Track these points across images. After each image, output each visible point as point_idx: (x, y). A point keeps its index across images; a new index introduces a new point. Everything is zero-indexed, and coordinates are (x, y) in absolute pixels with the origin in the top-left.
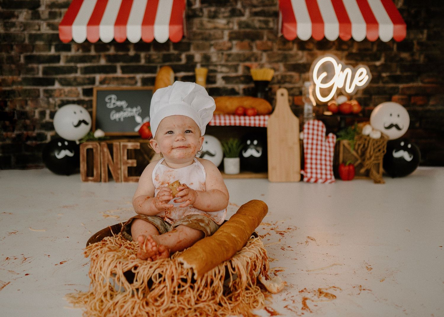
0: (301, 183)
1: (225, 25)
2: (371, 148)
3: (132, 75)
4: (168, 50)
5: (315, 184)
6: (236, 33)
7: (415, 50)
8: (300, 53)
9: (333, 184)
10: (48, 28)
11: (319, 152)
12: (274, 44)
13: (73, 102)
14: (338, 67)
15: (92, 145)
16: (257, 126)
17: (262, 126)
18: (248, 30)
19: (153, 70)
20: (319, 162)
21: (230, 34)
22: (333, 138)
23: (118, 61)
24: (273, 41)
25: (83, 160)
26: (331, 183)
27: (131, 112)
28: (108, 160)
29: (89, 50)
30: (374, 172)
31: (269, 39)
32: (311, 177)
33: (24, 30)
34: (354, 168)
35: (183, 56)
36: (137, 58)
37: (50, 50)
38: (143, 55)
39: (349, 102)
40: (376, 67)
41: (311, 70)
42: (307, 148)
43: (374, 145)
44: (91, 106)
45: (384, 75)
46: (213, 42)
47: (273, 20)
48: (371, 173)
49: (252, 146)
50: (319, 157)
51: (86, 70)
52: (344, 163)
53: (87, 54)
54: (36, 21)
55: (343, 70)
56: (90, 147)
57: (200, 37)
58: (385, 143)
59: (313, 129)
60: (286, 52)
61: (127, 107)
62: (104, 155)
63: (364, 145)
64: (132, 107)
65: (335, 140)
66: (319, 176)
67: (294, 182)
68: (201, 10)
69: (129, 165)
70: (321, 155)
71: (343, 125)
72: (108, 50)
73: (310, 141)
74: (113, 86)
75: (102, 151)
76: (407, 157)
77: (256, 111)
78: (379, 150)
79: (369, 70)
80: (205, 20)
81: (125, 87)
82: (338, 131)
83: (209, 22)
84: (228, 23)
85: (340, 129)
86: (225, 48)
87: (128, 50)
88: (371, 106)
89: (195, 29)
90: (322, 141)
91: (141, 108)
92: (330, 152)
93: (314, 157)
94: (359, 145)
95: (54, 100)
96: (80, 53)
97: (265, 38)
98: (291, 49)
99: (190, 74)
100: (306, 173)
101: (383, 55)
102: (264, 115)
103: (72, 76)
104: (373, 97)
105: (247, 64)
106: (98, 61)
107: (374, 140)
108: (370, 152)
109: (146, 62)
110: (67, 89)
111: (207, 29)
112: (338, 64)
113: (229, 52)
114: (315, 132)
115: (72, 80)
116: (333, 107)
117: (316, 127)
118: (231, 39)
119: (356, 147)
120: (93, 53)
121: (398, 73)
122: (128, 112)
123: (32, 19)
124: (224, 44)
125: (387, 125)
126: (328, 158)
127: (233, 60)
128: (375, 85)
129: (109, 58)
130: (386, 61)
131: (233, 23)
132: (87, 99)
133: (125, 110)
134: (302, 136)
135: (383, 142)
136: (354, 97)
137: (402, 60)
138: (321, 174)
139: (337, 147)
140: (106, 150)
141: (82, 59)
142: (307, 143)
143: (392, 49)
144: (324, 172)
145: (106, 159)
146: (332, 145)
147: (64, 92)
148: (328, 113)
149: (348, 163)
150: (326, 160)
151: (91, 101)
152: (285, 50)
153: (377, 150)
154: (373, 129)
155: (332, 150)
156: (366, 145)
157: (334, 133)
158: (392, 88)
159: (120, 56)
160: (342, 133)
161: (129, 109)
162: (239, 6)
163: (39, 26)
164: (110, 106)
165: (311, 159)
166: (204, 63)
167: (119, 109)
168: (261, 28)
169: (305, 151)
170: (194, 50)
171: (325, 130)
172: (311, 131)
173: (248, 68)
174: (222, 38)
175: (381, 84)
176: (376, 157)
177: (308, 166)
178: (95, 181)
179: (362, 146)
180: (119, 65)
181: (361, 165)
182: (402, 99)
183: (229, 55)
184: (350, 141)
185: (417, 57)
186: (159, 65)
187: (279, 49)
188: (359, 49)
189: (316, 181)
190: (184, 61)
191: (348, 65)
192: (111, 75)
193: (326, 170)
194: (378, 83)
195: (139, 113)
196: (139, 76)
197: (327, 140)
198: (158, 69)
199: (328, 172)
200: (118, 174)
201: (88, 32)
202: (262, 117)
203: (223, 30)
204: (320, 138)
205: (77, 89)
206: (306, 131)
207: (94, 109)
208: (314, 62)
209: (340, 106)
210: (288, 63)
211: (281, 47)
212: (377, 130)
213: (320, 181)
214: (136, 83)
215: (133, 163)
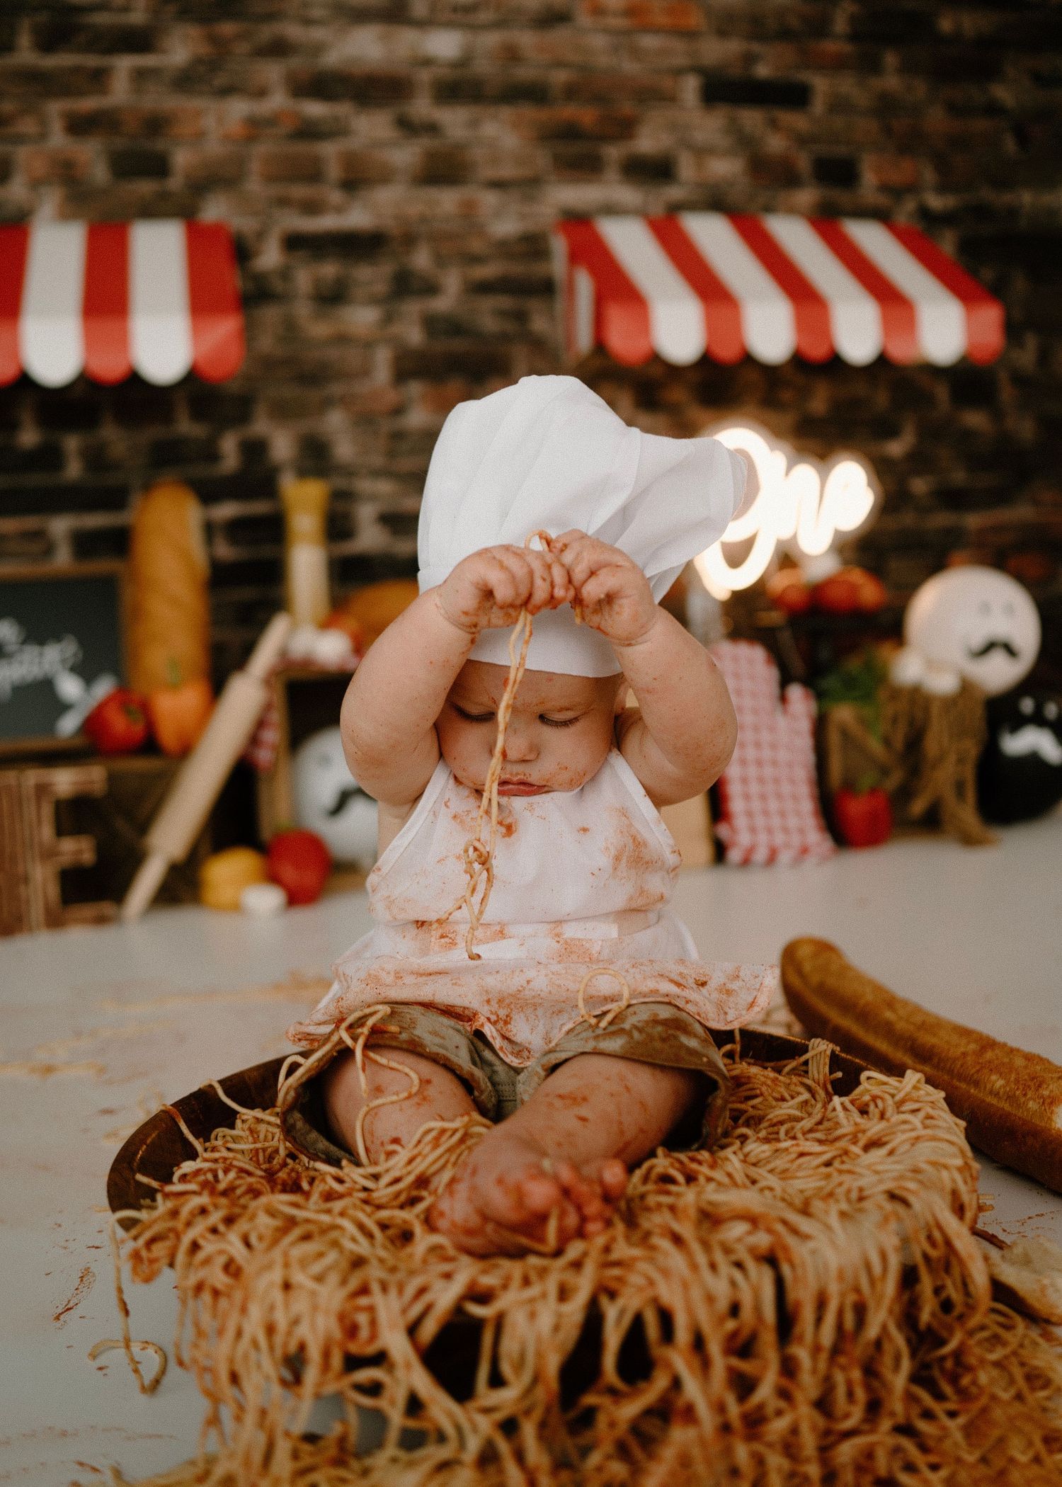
0: (719, 872)
1: (374, 326)
3: (30, 522)
4: (170, 421)
5: (769, 871)
6: (416, 355)
7: (1005, 401)
9: (829, 864)
18: (458, 344)
19: (115, 499)
20: (770, 789)
21: (398, 359)
22: (803, 699)
26: (822, 859)
27: (40, 661)
32: (754, 845)
34: (887, 800)
35: (229, 446)
36: (49, 457)
38: (72, 444)
40: (890, 460)
43: (946, 715)
45: (918, 485)
46: (336, 389)
48: (944, 815)
50: (768, 772)
52: (849, 787)
57: (287, 372)
58: (978, 707)
61: (23, 642)
63: (912, 717)
64: (42, 643)
65: (811, 709)
66: (778, 838)
67: (694, 869)
68: (285, 274)
69: (64, 862)
71: (823, 654)
76: (1048, 748)
79: (871, 470)
80: (303, 310)
81: (9, 569)
82: (819, 676)
83: (318, 316)
84: (388, 319)
85: (821, 668)
86: (382, 409)
87: (15, 427)
90: (769, 713)
91: (80, 644)
92: (802, 750)
93: (752, 772)
94: (894, 719)
99: (261, 508)
100: (734, 831)
101: (911, 418)
104: (893, 565)
107: (940, 698)
109: (87, 470)
111: (310, 344)
113: (394, 424)
114: (746, 684)
117: (744, 668)
118: (401, 375)
119: (883, 728)
122: (28, 664)
124: (378, 393)
125: (976, 644)
128: (892, 522)
130: (917, 441)
131: (404, 319)
133: (14, 656)
137: (967, 435)
138: (785, 829)
139: (820, 731)
143: (932, 400)
144: (792, 822)
146: (803, 725)
149: (864, 785)
154: (928, 663)
155: (807, 741)
156: (919, 719)
157: (804, 683)
161: (31, 652)
162: (422, 260)
165: (744, 780)
166: (309, 465)
168: (505, 338)
170: (270, 417)
171: (773, 673)
174: (367, 374)
175: (908, 519)
177: (737, 805)
179: (903, 722)
181: (907, 790)
183: (397, 436)
184: (862, 708)
185: (1010, 423)
186: (136, 481)
188: (834, 403)
189: (772, 859)
190: (231, 460)
191: (801, 454)
194: (900, 513)
195: (73, 664)
196: (61, 526)
197: (785, 711)
200: (18, 901)
203: (368, 345)
209: (817, 589)
212: (941, 666)
213: (785, 857)
214: (49, 550)
215: (78, 849)
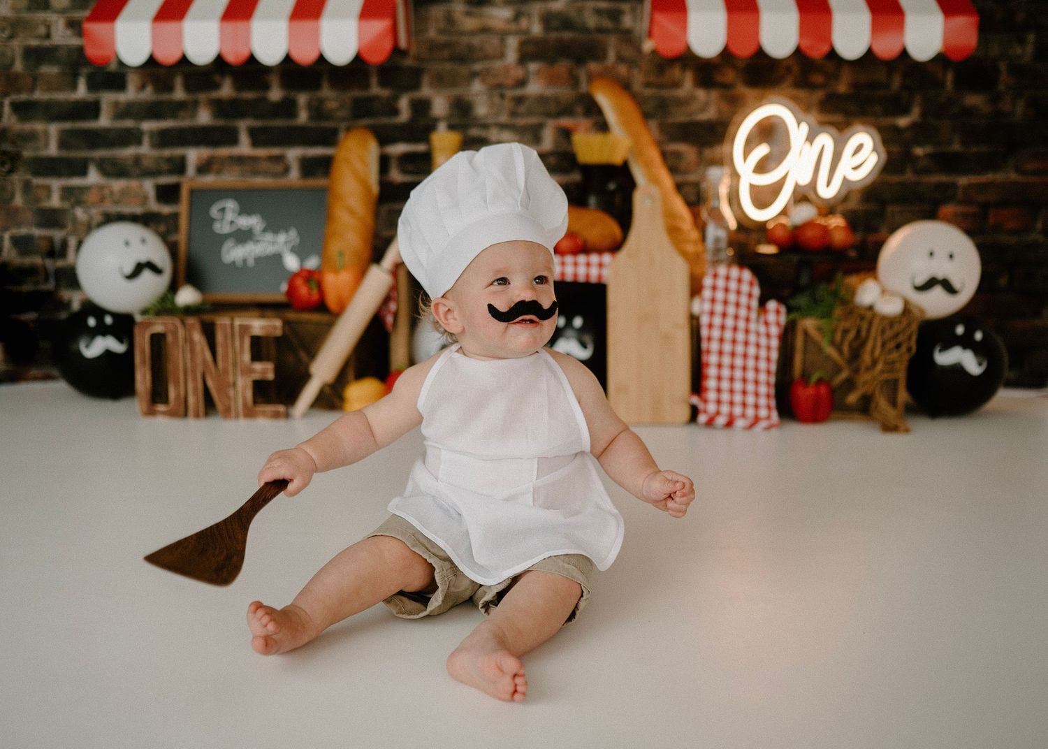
0: (692, 429)
1: (508, 21)
2: (875, 340)
3: (275, 151)
4: (366, 86)
5: (726, 433)
6: (536, 42)
7: (1001, 87)
8: (701, 94)
9: (774, 431)
10: (69, 32)
11: (740, 349)
12: (635, 72)
13: (133, 219)
14: (797, 131)
15: (164, 324)
16: (581, 279)
17: (594, 280)
18: (567, 35)
19: (329, 138)
20: (738, 374)
21: (523, 45)
22: (778, 312)
23: (243, 115)
24: (631, 63)
25: (143, 362)
26: (769, 428)
27: (274, 243)
28: (204, 362)
29: (170, 88)
30: (882, 402)
31: (621, 59)
32: (718, 413)
33: (11, 37)
34: (832, 391)
35: (404, 103)
36: (288, 108)
37: (74, 87)
38: (302, 99)
39: (822, 221)
40: (896, 130)
41: (727, 137)
42: (709, 339)
43: (883, 332)
44: (176, 229)
45: (919, 151)
46: (478, 67)
47: (633, 10)
48: (873, 405)
49: (569, 332)
50: (739, 362)
51: (164, 138)
52: (805, 377)
53: (165, 97)
54: (41, 15)
55: (810, 139)
56: (159, 328)
57: (446, 53)
58: (914, 327)
59: (727, 290)
60: (665, 93)
61: (265, 230)
62: (193, 352)
63: (859, 332)
64: (276, 232)
65: (783, 319)
66: (738, 410)
67: (673, 424)
69: (257, 377)
70: (745, 356)
71: (804, 279)
72: (217, 86)
73: (717, 321)
74: (229, 178)
75: (189, 340)
76: (972, 364)
77: (579, 242)
78: (898, 346)
79: (878, 138)
80: (458, 9)
81: (259, 181)
82: (793, 295)
83: (469, 14)
84: (517, 17)
85: (797, 289)
86: (509, 82)
87: (266, 87)
88: (883, 231)
89: (432, 33)
90: (748, 320)
91: (300, 234)
92: (769, 348)
93: (726, 360)
94: (845, 332)
95: (86, 212)
96: (148, 94)
97: (612, 55)
98: (677, 84)
99: (421, 148)
100: (705, 401)
101: (918, 99)
102: (600, 251)
103: (128, 152)
104: (889, 209)
105: (566, 122)
106: (194, 115)
107: (884, 318)
108: (873, 352)
109: (311, 118)
110: (118, 185)
111: (462, 33)
112: (799, 124)
113: (518, 92)
114: (732, 297)
115: (130, 162)
116: (780, 234)
117: (733, 285)
118: (524, 58)
119: (838, 336)
120: (179, 94)
121: (956, 147)
122: (266, 245)
123: (30, 9)
124: (507, 69)
125: (920, 281)
126: (763, 365)
127: (530, 113)
128: (895, 179)
129: (221, 108)
130: (924, 115)
131: (529, 16)
132: (166, 210)
133: (258, 239)
134: (697, 307)
135: (909, 325)
136: (840, 208)
137: (968, 112)
138: (744, 405)
139: (787, 335)
140: (198, 337)
141: (153, 111)
142: (710, 326)
143: (940, 84)
144: (751, 399)
145: (199, 360)
146: (774, 331)
147: (112, 193)
148: (768, 249)
149: (814, 378)
150: (757, 370)
151: (175, 217)
152: (661, 86)
153: (891, 345)
154: (884, 291)
155: (775, 343)
156: (863, 334)
157: (781, 300)
158: (940, 187)
159: (246, 102)
160: (802, 300)
161: (269, 237)
163: (48, 27)
164: (222, 228)
165: (720, 366)
166: (456, 121)
167: (243, 236)
168: (601, 30)
169: (704, 345)
170: (432, 85)
171: (756, 291)
172: (720, 295)
173: (566, 134)
174: (502, 55)
175: (909, 176)
176: (886, 363)
177: (711, 383)
178: (172, 414)
179: (851, 335)
180: (243, 126)
181: (850, 385)
182: (965, 216)
183: (519, 100)
184: (822, 322)
185: (1006, 106)
186: (343, 125)
187: (648, 85)
188: (855, 86)
189: (730, 424)
190: (405, 114)
191: (824, 125)
192: (224, 152)
193: (757, 394)
194: (901, 171)
195: (293, 246)
196: (293, 154)
197: (762, 319)
198: (342, 135)
199: (763, 401)
200: (229, 398)
201: (155, 38)
202: (594, 258)
203: (503, 35)
204: (743, 312)
205: (141, 187)
206: (707, 293)
207: (181, 237)
208: (736, 119)
209: (798, 230)
210: (671, 120)
211: (652, 79)
212: (894, 294)
213: (740, 423)
214: (287, 170)
215: (265, 370)
